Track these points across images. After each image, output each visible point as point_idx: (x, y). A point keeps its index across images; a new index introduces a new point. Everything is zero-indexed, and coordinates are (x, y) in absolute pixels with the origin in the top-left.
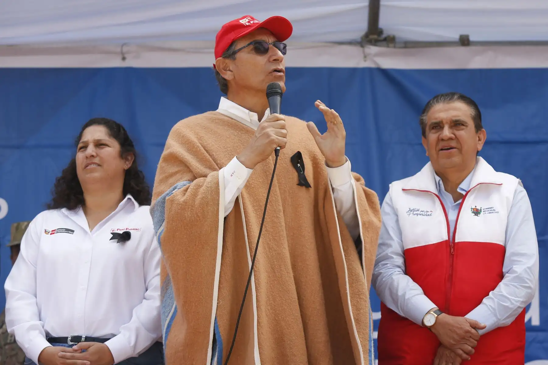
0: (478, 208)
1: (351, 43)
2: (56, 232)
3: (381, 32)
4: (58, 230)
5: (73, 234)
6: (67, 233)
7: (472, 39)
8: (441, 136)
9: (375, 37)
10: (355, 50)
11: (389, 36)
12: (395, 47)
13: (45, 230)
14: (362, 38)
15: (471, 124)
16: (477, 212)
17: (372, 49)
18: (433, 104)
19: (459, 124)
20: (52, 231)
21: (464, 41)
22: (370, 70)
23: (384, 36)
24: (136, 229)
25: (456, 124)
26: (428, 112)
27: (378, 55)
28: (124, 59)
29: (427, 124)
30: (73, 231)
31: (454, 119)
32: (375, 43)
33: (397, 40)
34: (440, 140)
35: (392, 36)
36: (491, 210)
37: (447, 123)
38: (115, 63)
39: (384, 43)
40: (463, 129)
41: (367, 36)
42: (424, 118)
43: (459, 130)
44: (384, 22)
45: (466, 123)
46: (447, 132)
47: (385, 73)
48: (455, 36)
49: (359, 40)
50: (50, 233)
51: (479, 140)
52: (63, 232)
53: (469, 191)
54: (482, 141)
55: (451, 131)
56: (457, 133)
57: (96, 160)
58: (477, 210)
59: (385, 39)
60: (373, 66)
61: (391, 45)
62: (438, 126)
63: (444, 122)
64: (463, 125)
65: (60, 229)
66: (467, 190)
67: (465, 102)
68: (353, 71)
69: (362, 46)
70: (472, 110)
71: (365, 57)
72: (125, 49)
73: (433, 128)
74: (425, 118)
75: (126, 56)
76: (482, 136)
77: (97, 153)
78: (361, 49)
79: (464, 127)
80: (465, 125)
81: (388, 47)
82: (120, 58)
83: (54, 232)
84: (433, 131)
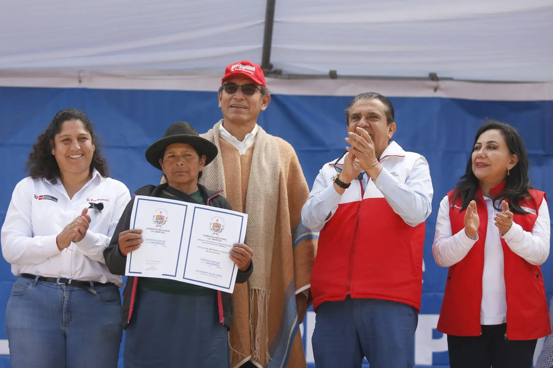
2: (43, 198)
3: (271, 67)
4: (45, 197)
5: (57, 202)
6: (52, 200)
7: (339, 73)
8: (358, 124)
9: (268, 70)
11: (277, 70)
12: (282, 78)
13: (35, 195)
15: (384, 118)
19: (374, 117)
20: (40, 196)
21: (334, 76)
23: (273, 70)
24: (106, 200)
25: (372, 116)
26: (351, 106)
28: (80, 82)
29: (350, 114)
30: (57, 200)
31: (370, 112)
33: (283, 73)
35: (280, 70)
37: (364, 115)
39: (273, 75)
40: (377, 121)
42: (349, 110)
43: (373, 121)
44: (273, 60)
45: (379, 116)
46: (363, 121)
48: (326, 70)
50: (38, 198)
51: (390, 131)
52: (49, 199)
54: (393, 132)
55: (367, 121)
56: (372, 123)
59: (274, 72)
61: (279, 77)
62: (358, 117)
63: (362, 114)
64: (377, 117)
65: (47, 196)
72: (82, 74)
73: (354, 118)
75: (82, 79)
76: (392, 128)
79: (377, 119)
80: (378, 117)
81: (276, 78)
82: (77, 81)
83: (41, 198)
84: (354, 120)
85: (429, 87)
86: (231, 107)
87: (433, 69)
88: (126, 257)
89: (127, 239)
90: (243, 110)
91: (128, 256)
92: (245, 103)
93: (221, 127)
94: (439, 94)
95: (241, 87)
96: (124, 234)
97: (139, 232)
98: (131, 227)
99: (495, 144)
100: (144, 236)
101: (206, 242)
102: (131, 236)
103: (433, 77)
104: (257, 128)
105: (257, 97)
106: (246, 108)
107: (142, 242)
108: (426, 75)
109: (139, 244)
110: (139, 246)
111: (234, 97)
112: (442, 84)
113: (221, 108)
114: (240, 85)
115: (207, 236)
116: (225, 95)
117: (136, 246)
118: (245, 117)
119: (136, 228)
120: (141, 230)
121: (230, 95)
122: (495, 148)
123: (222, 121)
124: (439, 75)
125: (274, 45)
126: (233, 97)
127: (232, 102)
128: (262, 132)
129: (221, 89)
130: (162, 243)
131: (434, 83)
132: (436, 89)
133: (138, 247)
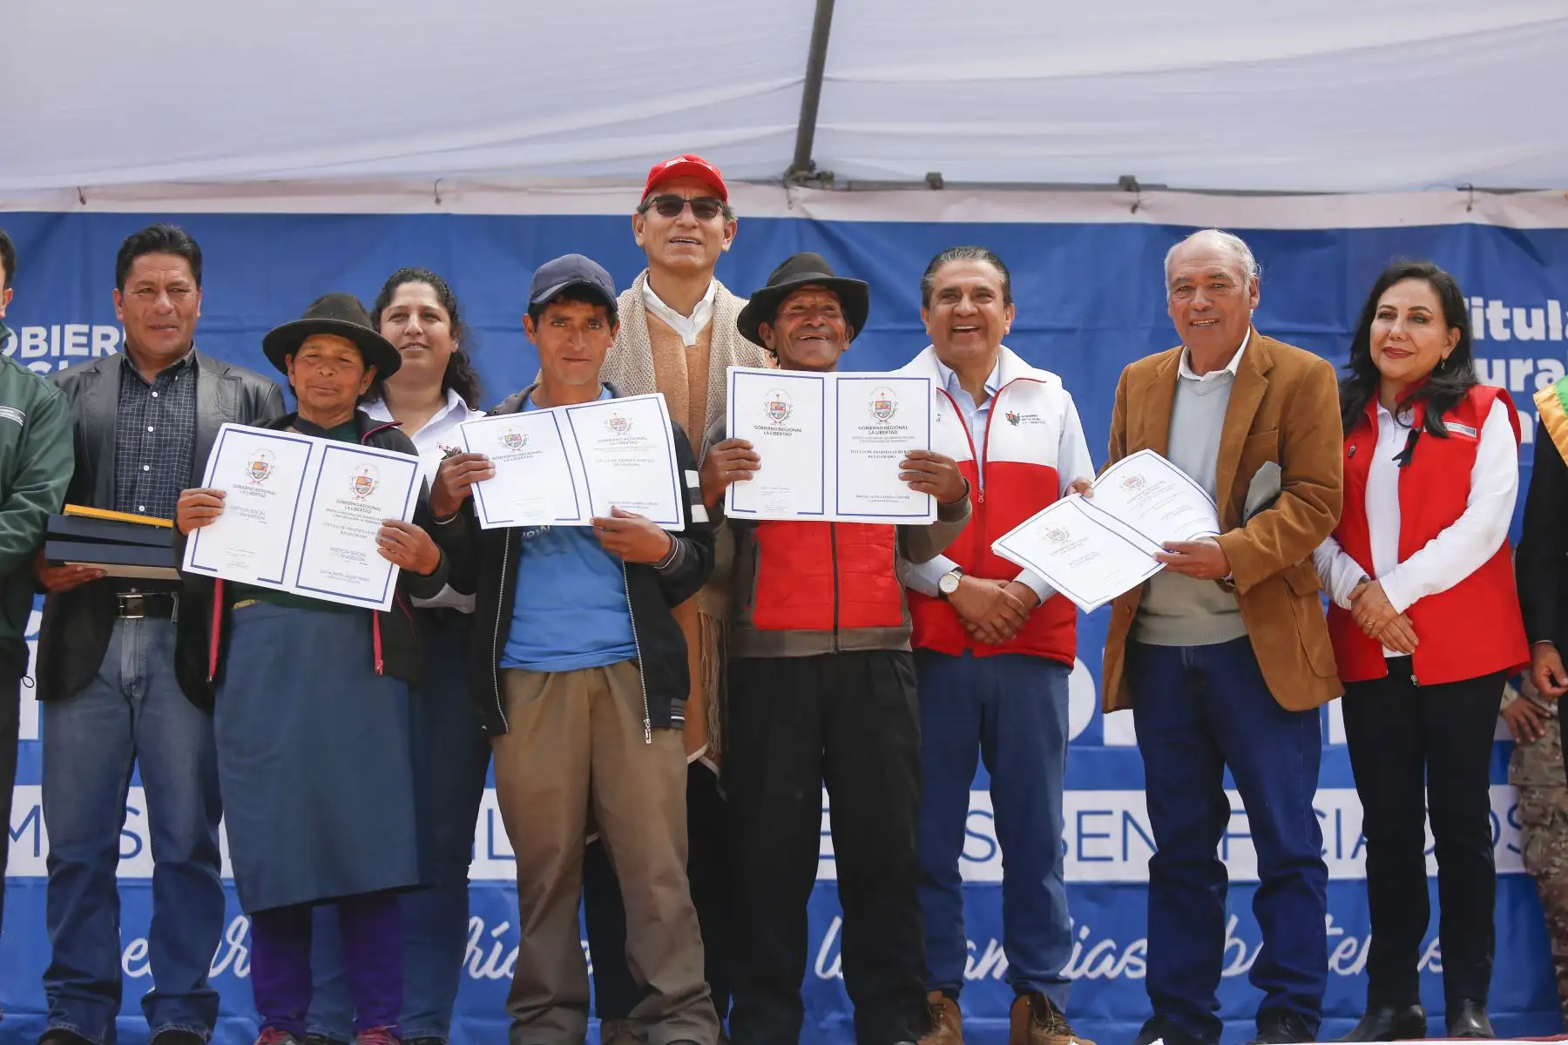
0: (1015, 413)
1: (768, 182)
3: (812, 166)
7: (945, 178)
8: (957, 309)
9: (805, 173)
10: (776, 192)
11: (824, 173)
12: (833, 190)
14: (785, 175)
15: (999, 295)
16: (1014, 420)
17: (800, 192)
18: (945, 261)
19: (984, 294)
21: (935, 182)
22: (798, 221)
23: (816, 172)
25: (981, 294)
26: (936, 270)
27: (807, 200)
28: (438, 201)
29: (933, 290)
31: (976, 285)
32: (804, 182)
33: (836, 179)
34: (954, 315)
35: (829, 173)
36: (1034, 419)
37: (967, 291)
38: (427, 207)
39: (818, 183)
40: (989, 302)
41: (792, 171)
43: (984, 303)
44: (818, 154)
45: (993, 292)
46: (966, 305)
47: (820, 227)
48: (919, 173)
49: (781, 177)
51: (1007, 319)
53: (1001, 390)
54: (1011, 321)
55: (973, 303)
56: (982, 306)
57: (421, 340)
58: (1014, 416)
59: (819, 176)
60: (801, 215)
61: (828, 186)
62: (953, 294)
63: (963, 289)
64: (989, 296)
66: (998, 390)
67: (991, 263)
68: (772, 223)
69: (785, 187)
70: (1002, 275)
71: (790, 202)
72: (440, 188)
73: (944, 297)
74: (932, 279)
75: (442, 197)
76: (1010, 313)
77: (424, 330)
78: (784, 191)
79: (990, 299)
80: (992, 295)
81: (823, 188)
82: (433, 200)
84: (944, 301)
85: (1123, 204)
86: (671, 241)
87: (1128, 170)
88: (186, 538)
89: (196, 502)
90: (694, 246)
91: (192, 535)
92: (697, 234)
93: (646, 288)
94: (1141, 217)
95: (689, 204)
96: (192, 494)
97: (220, 496)
98: (205, 484)
99: (1424, 312)
100: (227, 501)
101: (341, 514)
102: (205, 499)
103: (1129, 184)
104: (715, 286)
105: (717, 222)
106: (699, 243)
107: (219, 515)
108: (1115, 180)
109: (212, 517)
110: (212, 520)
111: (678, 222)
112: (1146, 197)
113: (643, 246)
114: (688, 199)
115: (344, 502)
116: (655, 217)
117: (206, 520)
118: (698, 261)
119: (213, 487)
120: (225, 492)
121: (669, 220)
122: (1425, 321)
123: (647, 272)
124: (1139, 180)
125: (819, 125)
126: (674, 222)
127: (673, 233)
128: (725, 293)
129: (643, 210)
130: (259, 516)
131: (1131, 197)
132: (1134, 208)
133: (209, 523)
